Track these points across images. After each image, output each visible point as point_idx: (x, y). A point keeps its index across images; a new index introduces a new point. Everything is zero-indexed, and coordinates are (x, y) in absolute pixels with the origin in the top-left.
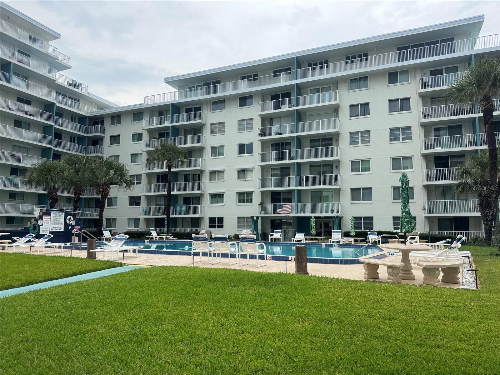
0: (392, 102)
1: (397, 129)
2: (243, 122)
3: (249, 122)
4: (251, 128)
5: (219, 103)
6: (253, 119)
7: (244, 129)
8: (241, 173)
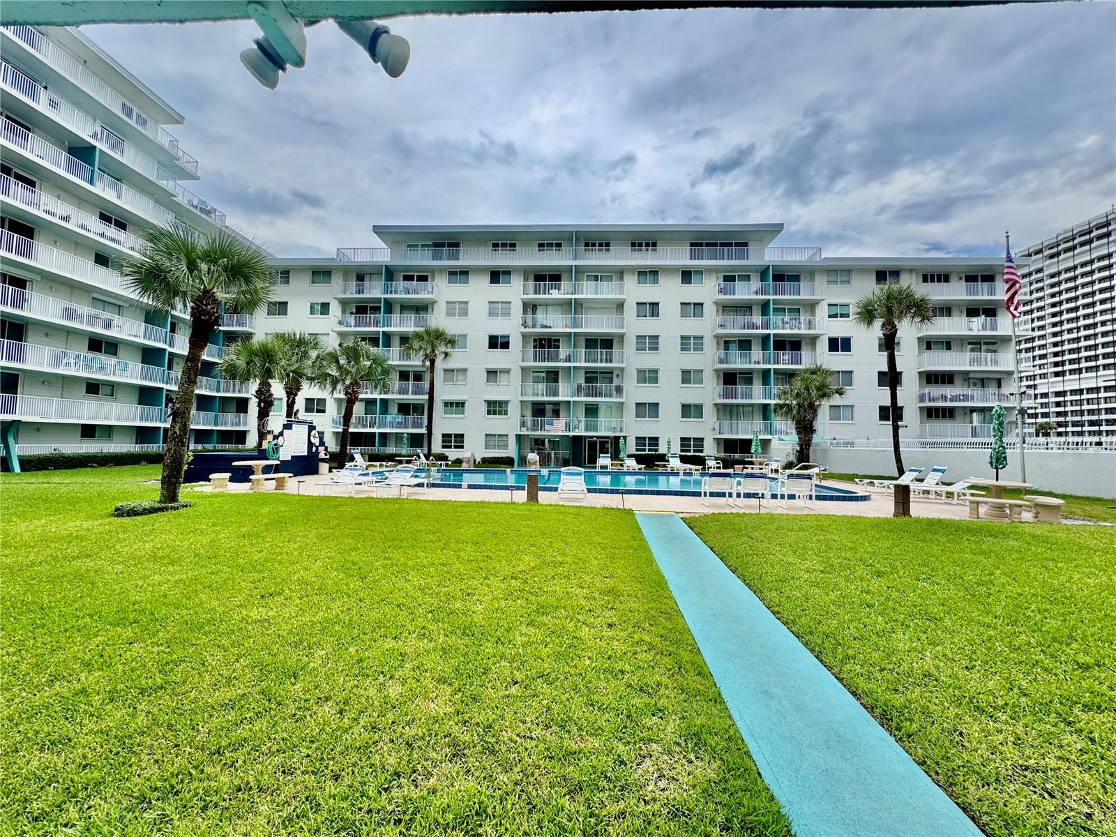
0: (684, 306)
1: (689, 337)
2: (496, 306)
3: (504, 306)
4: (507, 314)
5: (460, 274)
6: (510, 303)
7: (497, 314)
8: (492, 374)
